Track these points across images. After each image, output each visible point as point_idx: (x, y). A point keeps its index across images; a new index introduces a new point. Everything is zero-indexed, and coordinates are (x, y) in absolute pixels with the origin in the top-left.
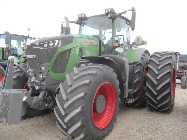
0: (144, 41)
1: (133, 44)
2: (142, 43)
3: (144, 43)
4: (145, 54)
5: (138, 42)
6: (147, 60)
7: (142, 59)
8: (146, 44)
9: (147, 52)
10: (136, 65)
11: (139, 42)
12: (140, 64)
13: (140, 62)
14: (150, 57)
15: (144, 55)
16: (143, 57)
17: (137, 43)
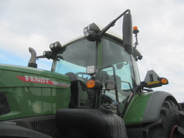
0: (161, 78)
1: (142, 85)
2: (158, 82)
3: (162, 82)
4: (167, 104)
5: (151, 81)
6: (173, 115)
7: (162, 112)
8: (167, 83)
9: (170, 98)
10: (150, 129)
11: (153, 81)
12: (160, 126)
13: (160, 121)
14: (179, 109)
15: (165, 105)
16: (163, 108)
17: (149, 83)
